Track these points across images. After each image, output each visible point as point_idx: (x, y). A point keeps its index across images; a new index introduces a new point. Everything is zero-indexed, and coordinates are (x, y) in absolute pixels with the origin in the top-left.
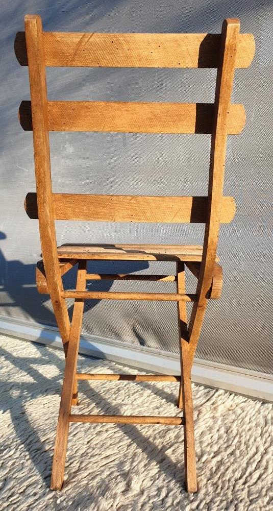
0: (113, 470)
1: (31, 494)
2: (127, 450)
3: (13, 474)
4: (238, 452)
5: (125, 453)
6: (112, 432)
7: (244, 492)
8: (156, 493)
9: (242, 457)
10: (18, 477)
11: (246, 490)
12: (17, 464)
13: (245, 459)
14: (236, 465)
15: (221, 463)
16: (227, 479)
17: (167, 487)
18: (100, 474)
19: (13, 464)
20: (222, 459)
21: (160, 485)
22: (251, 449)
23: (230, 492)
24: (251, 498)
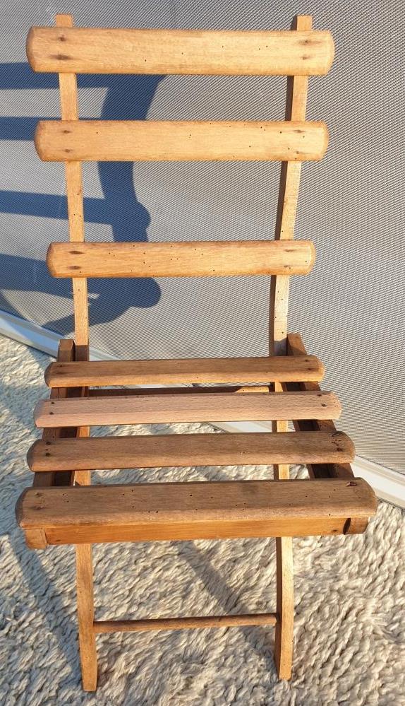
0: (167, 647)
1: (66, 700)
2: (182, 606)
3: (39, 661)
4: (327, 609)
5: (181, 612)
6: (160, 568)
7: (333, 690)
8: (222, 693)
9: (332, 620)
10: (45, 666)
11: (335, 685)
12: (41, 640)
13: (336, 623)
14: (323, 637)
15: (305, 630)
16: (312, 664)
17: (236, 680)
18: (150, 658)
19: (37, 638)
20: (306, 623)
21: (228, 676)
22: (344, 603)
23: (315, 691)
24: (341, 699)
